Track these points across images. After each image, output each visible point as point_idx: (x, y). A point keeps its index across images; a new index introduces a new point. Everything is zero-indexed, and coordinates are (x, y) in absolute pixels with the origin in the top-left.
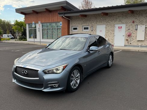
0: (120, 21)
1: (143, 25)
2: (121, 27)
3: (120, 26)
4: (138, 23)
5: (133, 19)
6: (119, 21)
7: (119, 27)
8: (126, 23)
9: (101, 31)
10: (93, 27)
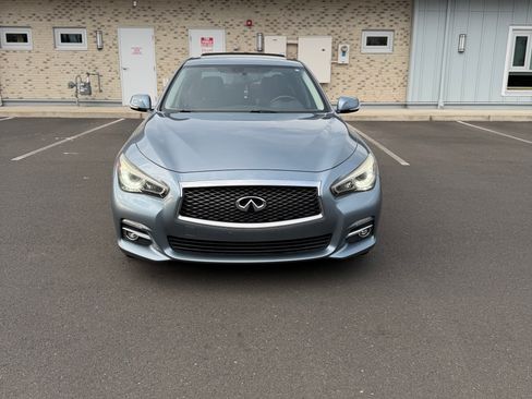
0: (205, 16)
1: (279, 34)
2: (211, 39)
3: (207, 34)
4: (264, 28)
5: (250, 14)
6: (201, 17)
7: (203, 39)
8: (227, 26)
9: (137, 51)
10: (101, 33)
